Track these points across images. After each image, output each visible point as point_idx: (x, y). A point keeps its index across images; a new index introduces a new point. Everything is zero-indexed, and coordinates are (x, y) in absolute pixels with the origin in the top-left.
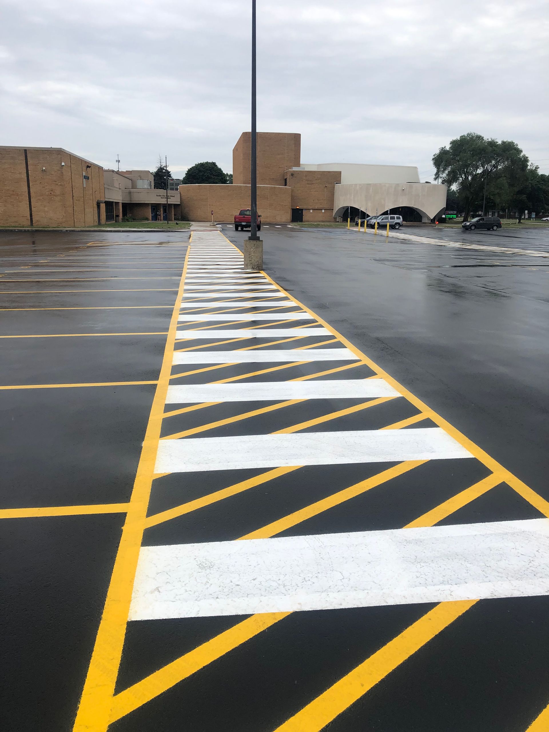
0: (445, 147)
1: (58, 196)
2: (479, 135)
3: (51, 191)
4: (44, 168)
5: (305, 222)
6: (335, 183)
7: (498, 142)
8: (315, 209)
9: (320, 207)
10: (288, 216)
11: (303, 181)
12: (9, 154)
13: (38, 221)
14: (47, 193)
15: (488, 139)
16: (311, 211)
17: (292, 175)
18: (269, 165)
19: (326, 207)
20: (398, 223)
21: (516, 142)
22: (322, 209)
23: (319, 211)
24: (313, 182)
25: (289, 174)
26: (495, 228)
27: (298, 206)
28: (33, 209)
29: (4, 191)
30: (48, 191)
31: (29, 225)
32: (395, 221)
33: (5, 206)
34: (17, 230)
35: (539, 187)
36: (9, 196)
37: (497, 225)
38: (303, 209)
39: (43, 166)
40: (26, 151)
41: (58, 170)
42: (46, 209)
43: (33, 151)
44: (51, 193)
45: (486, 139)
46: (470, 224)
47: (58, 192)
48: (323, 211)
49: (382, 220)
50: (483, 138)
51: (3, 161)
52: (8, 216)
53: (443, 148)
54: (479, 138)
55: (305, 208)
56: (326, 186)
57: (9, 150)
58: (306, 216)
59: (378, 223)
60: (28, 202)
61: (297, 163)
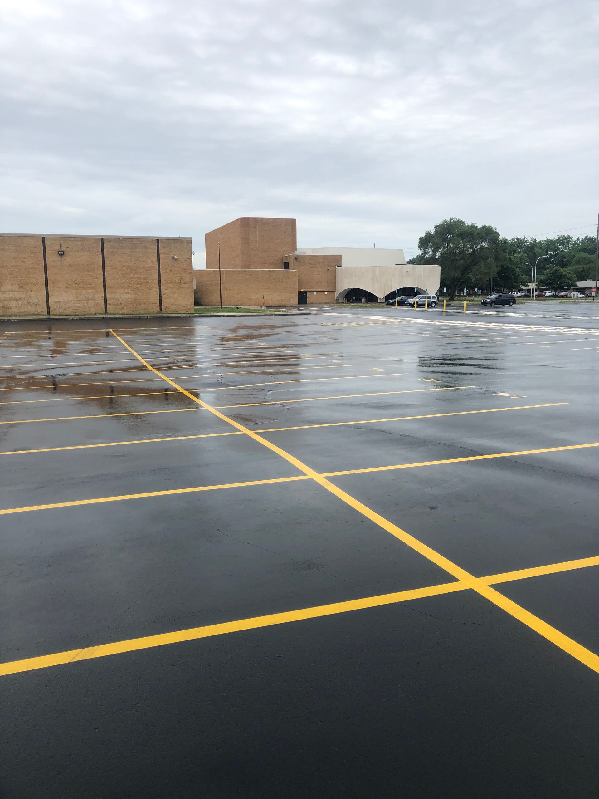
0: (430, 231)
1: (187, 283)
2: (460, 220)
3: (181, 278)
4: (176, 257)
5: (309, 304)
6: (336, 266)
7: (477, 226)
8: (318, 292)
9: (323, 289)
10: (295, 300)
11: (306, 265)
12: (142, 244)
13: (167, 308)
14: (177, 281)
15: (468, 223)
16: (315, 293)
17: (296, 259)
18: (268, 250)
19: (329, 289)
20: (435, 302)
21: (494, 227)
22: (325, 291)
23: (323, 293)
24: (315, 266)
25: (293, 258)
26: (511, 304)
27: (303, 289)
28: (163, 296)
29: (135, 279)
30: (178, 279)
31: (158, 312)
32: (431, 300)
33: (136, 294)
34: (183, 316)
35: (508, 266)
36: (140, 284)
37: (512, 300)
38: (307, 292)
39: (174, 255)
40: (158, 241)
41: (188, 258)
42: (176, 296)
43: (165, 241)
44: (180, 281)
45: (466, 223)
46: (491, 301)
47: (187, 280)
48: (326, 293)
49: (420, 299)
50: (464, 222)
51: (137, 250)
52: (137, 304)
53: (428, 232)
54: (461, 223)
55: (309, 291)
56: (328, 269)
57: (142, 240)
58: (311, 298)
59: (417, 302)
60: (158, 290)
61: (294, 248)
